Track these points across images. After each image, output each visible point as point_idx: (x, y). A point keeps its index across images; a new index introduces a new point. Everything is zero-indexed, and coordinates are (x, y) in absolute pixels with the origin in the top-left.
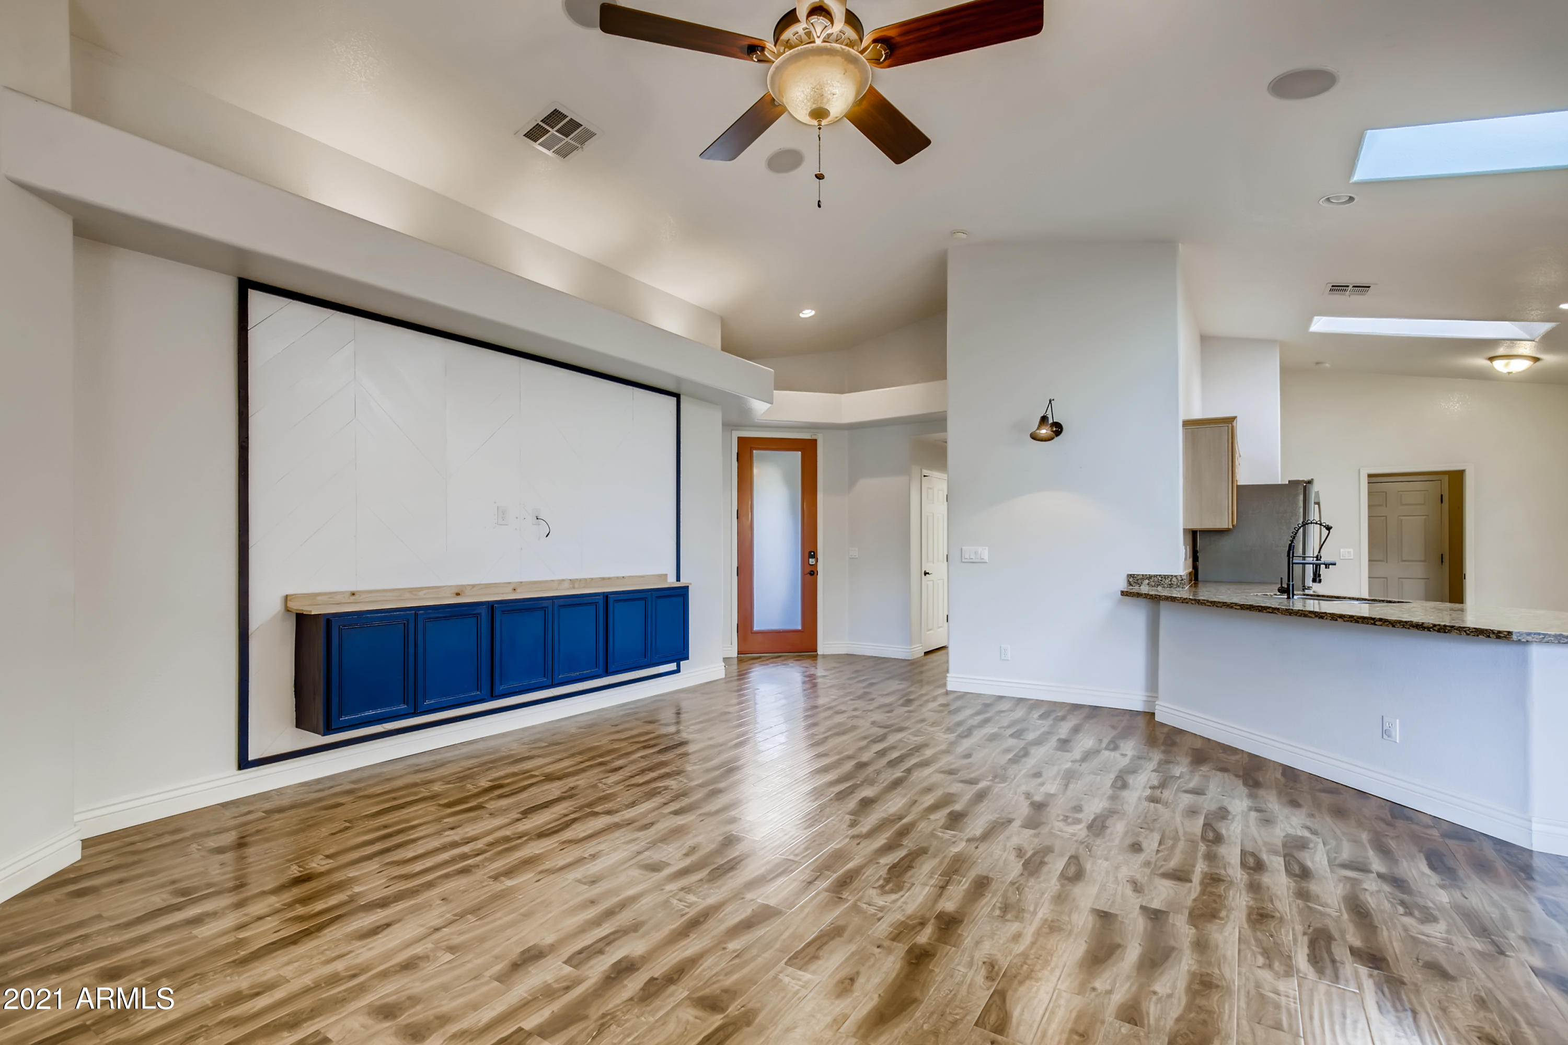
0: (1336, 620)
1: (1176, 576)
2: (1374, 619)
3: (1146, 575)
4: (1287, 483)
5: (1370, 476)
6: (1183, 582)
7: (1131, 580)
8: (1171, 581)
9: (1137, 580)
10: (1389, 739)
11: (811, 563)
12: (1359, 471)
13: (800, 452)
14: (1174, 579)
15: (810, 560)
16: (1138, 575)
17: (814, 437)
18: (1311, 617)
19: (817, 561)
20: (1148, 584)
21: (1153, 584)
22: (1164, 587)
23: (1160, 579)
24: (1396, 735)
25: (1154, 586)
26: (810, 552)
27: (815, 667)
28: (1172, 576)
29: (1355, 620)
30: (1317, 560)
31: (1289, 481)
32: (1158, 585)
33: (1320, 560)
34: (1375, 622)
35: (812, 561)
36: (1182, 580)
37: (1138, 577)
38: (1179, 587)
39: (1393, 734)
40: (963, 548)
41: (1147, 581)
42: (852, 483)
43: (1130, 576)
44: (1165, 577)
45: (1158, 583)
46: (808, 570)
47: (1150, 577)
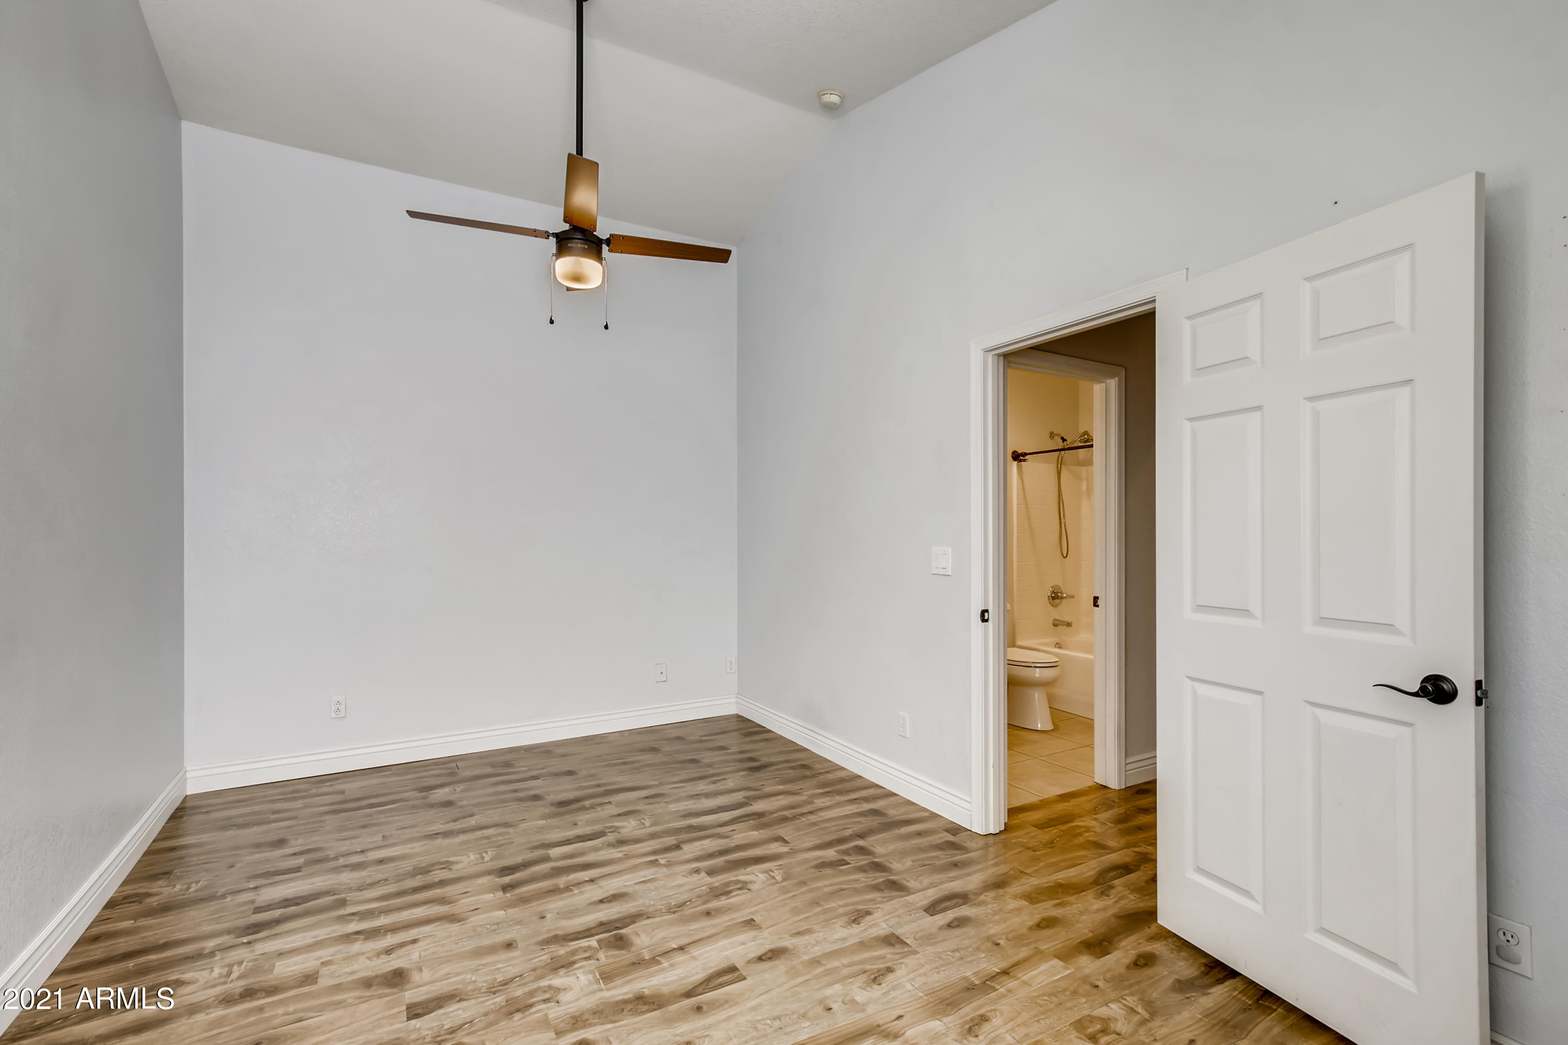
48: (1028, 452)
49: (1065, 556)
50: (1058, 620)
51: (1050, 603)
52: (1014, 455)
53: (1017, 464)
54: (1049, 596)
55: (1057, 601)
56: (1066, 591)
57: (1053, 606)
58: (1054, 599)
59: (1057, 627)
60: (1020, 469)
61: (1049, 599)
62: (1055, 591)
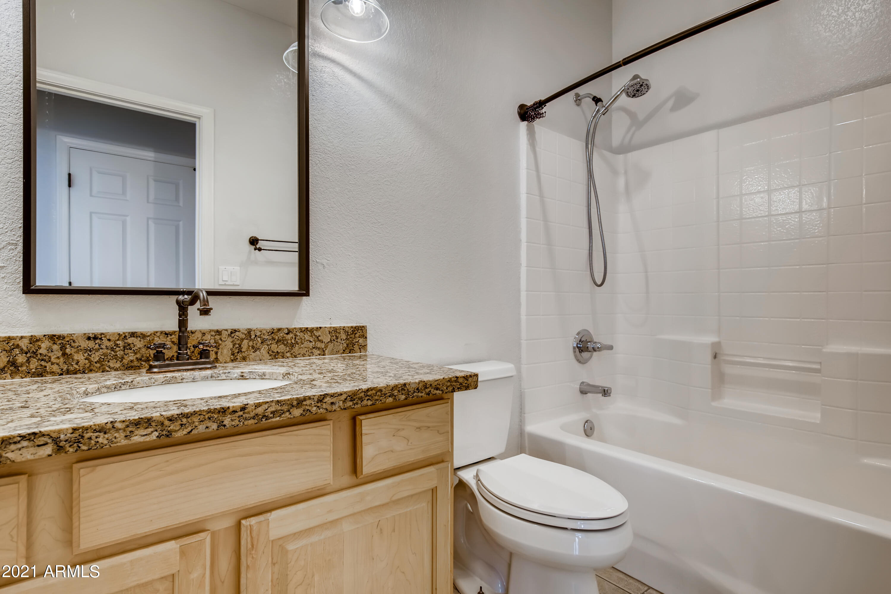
48: (543, 98)
49: (599, 281)
50: (589, 385)
51: (576, 356)
52: (522, 112)
53: (527, 125)
54: (574, 348)
55: (585, 355)
56: (600, 338)
57: (580, 362)
58: (582, 351)
59: (585, 395)
60: (531, 133)
61: (575, 352)
62: (583, 339)
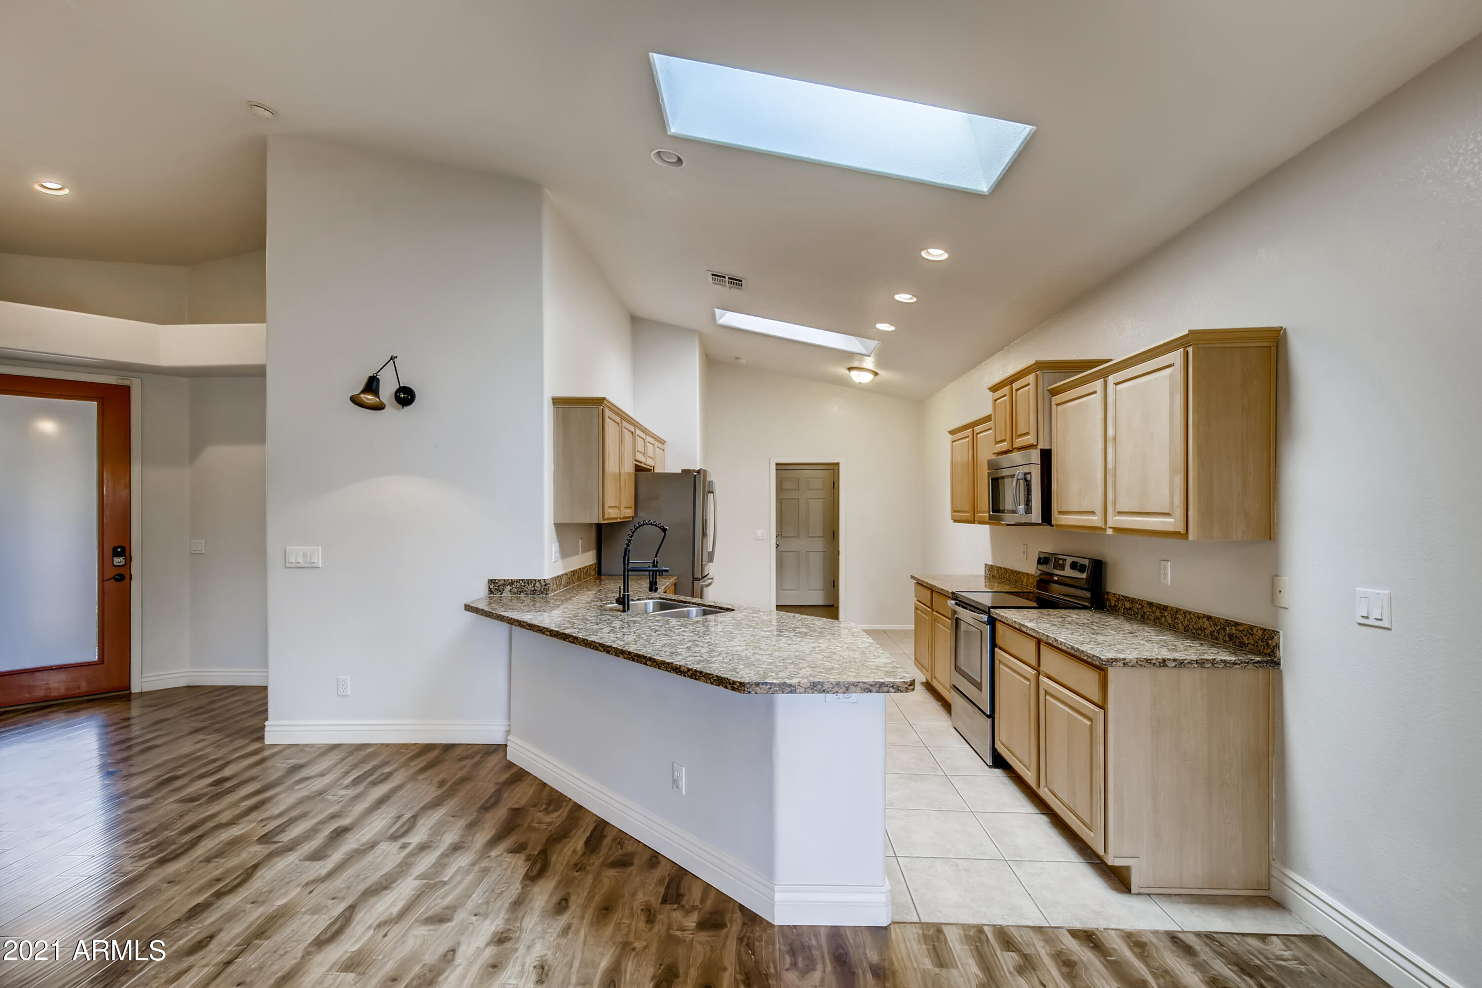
0: (619, 656)
1: (539, 581)
2: (645, 657)
3: (508, 580)
4: (680, 472)
5: (777, 464)
6: (546, 587)
7: (492, 586)
8: (534, 586)
9: (499, 586)
10: (677, 790)
11: (115, 563)
12: (770, 459)
13: (96, 403)
14: (538, 584)
15: (115, 559)
16: (499, 580)
17: (125, 383)
18: (600, 651)
19: (129, 560)
20: (510, 592)
21: (515, 590)
22: (527, 594)
23: (523, 584)
24: (682, 787)
25: (517, 593)
26: (115, 549)
27: (129, 709)
28: (535, 580)
29: (632, 657)
30: (653, 566)
31: (682, 470)
32: (520, 592)
33: (657, 567)
34: (646, 661)
35: (118, 561)
36: (546, 585)
37: (500, 583)
38: (542, 593)
39: (680, 786)
40: (287, 548)
41: (509, 588)
42: (195, 451)
43: (492, 581)
44: (529, 582)
45: (520, 590)
46: (110, 573)
47: (512, 583)
